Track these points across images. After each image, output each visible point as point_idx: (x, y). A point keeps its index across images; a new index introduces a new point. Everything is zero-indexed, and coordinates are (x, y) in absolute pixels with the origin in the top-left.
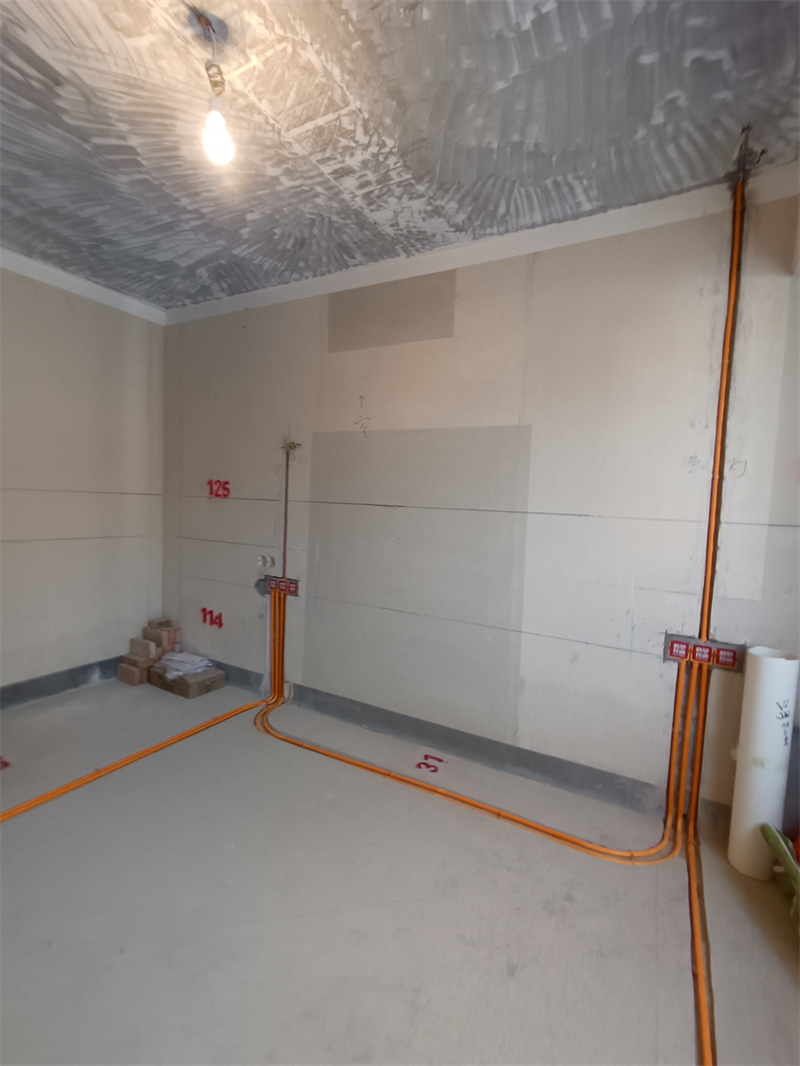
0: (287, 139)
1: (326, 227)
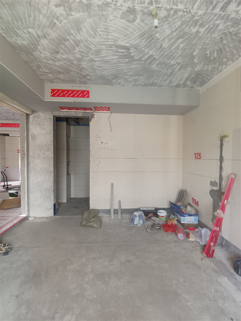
0: (194, 12)
1: (229, 36)
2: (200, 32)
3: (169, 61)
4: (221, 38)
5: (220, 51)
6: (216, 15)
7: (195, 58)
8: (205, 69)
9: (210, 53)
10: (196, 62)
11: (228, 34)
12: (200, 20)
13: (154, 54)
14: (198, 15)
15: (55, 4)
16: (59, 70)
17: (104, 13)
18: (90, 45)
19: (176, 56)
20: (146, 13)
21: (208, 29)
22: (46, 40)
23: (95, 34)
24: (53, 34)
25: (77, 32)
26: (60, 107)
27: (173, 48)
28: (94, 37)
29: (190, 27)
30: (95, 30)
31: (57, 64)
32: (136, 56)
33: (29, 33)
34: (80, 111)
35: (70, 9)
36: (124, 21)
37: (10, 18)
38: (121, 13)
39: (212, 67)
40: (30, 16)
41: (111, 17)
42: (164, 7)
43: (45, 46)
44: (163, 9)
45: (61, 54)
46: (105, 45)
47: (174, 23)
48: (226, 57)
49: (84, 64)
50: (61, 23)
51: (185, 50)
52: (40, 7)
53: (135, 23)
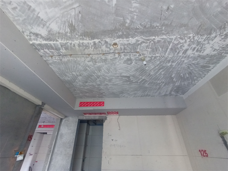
0: (167, 56)
1: (193, 66)
2: (173, 65)
3: (156, 82)
4: (188, 67)
5: (190, 73)
6: (180, 56)
7: (174, 79)
8: (183, 84)
9: (183, 75)
10: (175, 81)
11: (192, 64)
12: (171, 60)
13: (145, 79)
14: (169, 57)
15: (88, 61)
16: (86, 91)
17: (114, 62)
18: (105, 77)
19: (160, 78)
20: (138, 60)
21: (178, 63)
22: (81, 77)
23: (109, 72)
24: (85, 74)
25: (98, 72)
26: (84, 113)
27: (157, 74)
28: (108, 73)
29: (166, 63)
30: (109, 70)
31: (85, 88)
32: (134, 81)
33: (72, 74)
34: (97, 115)
35: (96, 62)
36: (125, 64)
37: (64, 69)
38: (123, 61)
39: (188, 82)
40: (74, 67)
41: (118, 63)
42: (148, 56)
43: (80, 80)
44: (147, 57)
45: (88, 83)
46: (115, 76)
47: (155, 63)
48: (196, 76)
49: (102, 87)
50: (90, 68)
51: (166, 74)
52: (80, 63)
53: (132, 65)
